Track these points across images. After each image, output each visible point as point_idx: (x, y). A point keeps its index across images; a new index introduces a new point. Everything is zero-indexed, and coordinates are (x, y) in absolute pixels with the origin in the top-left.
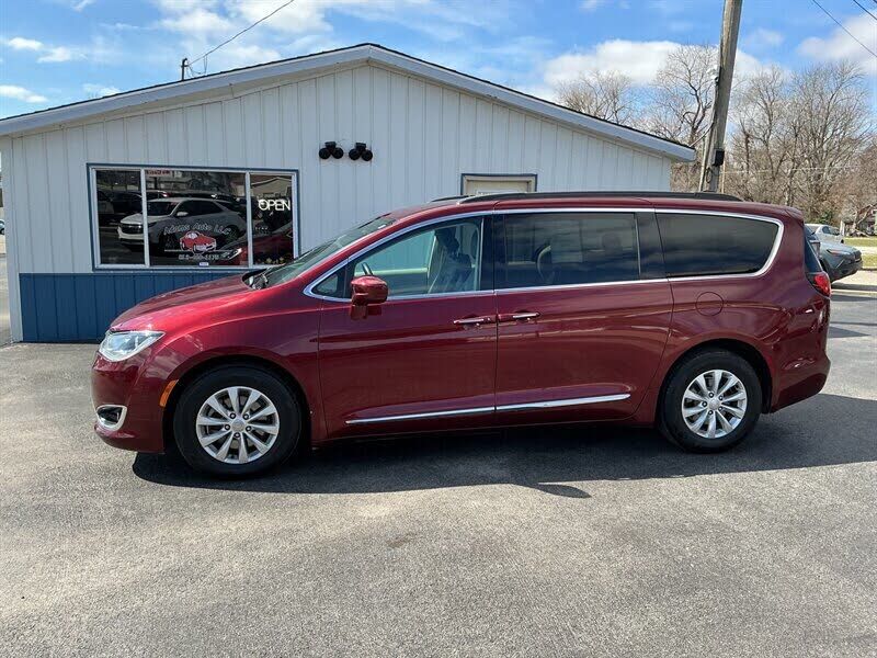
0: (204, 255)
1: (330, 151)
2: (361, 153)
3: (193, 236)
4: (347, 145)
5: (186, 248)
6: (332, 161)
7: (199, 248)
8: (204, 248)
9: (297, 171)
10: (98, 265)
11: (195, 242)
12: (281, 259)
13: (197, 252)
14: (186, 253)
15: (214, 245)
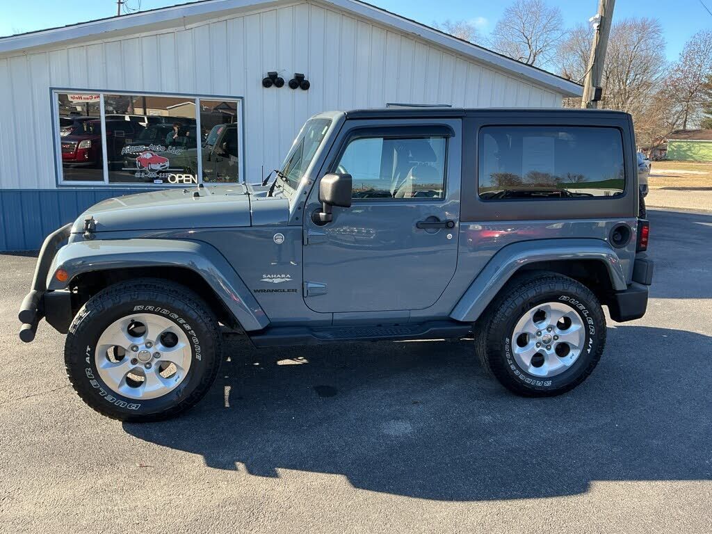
0: (158, 173)
1: (272, 81)
2: (300, 83)
3: (148, 156)
4: (287, 76)
5: (141, 167)
6: (273, 89)
7: (153, 166)
8: (158, 167)
9: (242, 98)
10: (62, 181)
11: (150, 162)
12: (227, 178)
13: (152, 170)
14: (141, 172)
15: (167, 164)
